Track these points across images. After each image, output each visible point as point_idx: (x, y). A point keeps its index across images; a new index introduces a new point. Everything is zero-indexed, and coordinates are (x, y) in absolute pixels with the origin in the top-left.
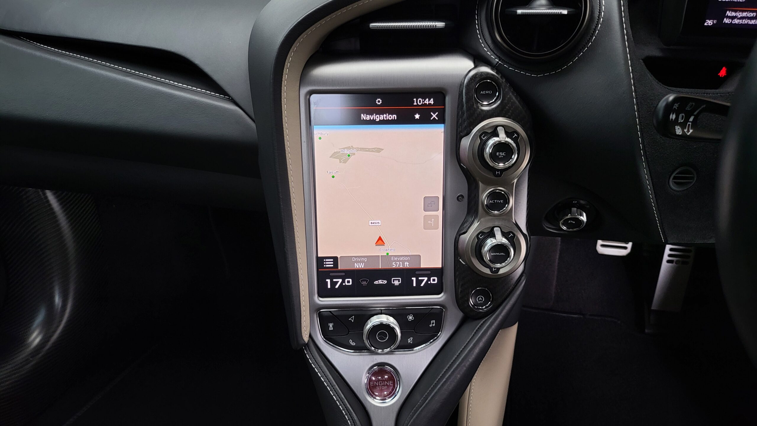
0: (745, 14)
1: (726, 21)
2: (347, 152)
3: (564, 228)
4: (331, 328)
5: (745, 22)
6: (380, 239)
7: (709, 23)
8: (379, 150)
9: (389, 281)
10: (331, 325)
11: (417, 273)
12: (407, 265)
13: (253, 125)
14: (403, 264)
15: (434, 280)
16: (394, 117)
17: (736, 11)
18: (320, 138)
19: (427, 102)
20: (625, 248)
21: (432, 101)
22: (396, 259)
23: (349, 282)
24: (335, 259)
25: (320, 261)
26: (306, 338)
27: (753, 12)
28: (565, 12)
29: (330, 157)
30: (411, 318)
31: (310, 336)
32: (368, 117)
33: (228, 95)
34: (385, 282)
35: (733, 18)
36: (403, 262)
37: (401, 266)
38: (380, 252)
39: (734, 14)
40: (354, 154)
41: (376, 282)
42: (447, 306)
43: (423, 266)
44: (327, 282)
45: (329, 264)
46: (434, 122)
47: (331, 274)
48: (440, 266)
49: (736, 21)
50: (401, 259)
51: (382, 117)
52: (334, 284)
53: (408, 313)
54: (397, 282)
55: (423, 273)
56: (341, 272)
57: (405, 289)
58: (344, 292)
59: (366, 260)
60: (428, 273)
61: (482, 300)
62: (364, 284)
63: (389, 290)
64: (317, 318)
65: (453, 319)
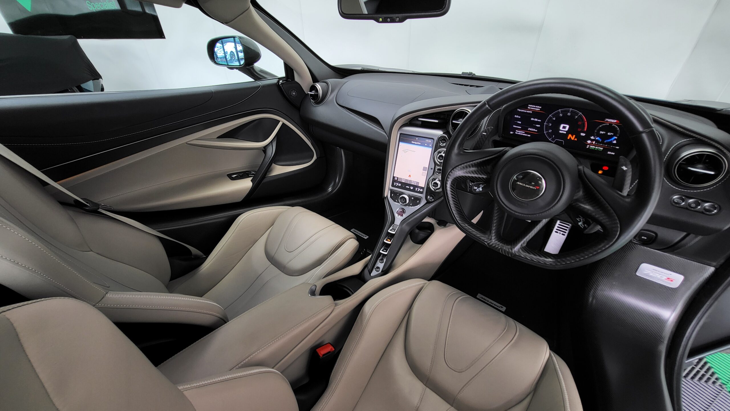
0: (521, 132)
1: (516, 133)
2: (406, 150)
4: (392, 195)
5: (522, 134)
6: (410, 175)
7: (511, 133)
8: (415, 152)
10: (393, 195)
11: (417, 187)
12: (415, 184)
13: (388, 138)
15: (421, 190)
16: (420, 144)
17: (519, 131)
18: (400, 145)
19: (429, 141)
21: (430, 141)
22: (413, 182)
23: (400, 185)
24: (398, 178)
25: (394, 177)
26: (386, 196)
27: (524, 132)
30: (413, 198)
31: (387, 196)
32: (414, 143)
33: (384, 130)
34: (409, 187)
35: (518, 132)
36: (415, 183)
38: (409, 179)
39: (518, 131)
41: (406, 187)
42: (422, 197)
43: (419, 186)
45: (396, 179)
46: (430, 147)
47: (396, 181)
48: (423, 186)
49: (519, 134)
51: (417, 143)
52: (396, 184)
53: (412, 196)
54: (412, 188)
55: (419, 187)
56: (398, 181)
57: (413, 190)
58: (398, 187)
59: (405, 180)
60: (420, 188)
61: (431, 198)
62: (404, 186)
63: (409, 190)
64: (390, 191)
65: (424, 202)
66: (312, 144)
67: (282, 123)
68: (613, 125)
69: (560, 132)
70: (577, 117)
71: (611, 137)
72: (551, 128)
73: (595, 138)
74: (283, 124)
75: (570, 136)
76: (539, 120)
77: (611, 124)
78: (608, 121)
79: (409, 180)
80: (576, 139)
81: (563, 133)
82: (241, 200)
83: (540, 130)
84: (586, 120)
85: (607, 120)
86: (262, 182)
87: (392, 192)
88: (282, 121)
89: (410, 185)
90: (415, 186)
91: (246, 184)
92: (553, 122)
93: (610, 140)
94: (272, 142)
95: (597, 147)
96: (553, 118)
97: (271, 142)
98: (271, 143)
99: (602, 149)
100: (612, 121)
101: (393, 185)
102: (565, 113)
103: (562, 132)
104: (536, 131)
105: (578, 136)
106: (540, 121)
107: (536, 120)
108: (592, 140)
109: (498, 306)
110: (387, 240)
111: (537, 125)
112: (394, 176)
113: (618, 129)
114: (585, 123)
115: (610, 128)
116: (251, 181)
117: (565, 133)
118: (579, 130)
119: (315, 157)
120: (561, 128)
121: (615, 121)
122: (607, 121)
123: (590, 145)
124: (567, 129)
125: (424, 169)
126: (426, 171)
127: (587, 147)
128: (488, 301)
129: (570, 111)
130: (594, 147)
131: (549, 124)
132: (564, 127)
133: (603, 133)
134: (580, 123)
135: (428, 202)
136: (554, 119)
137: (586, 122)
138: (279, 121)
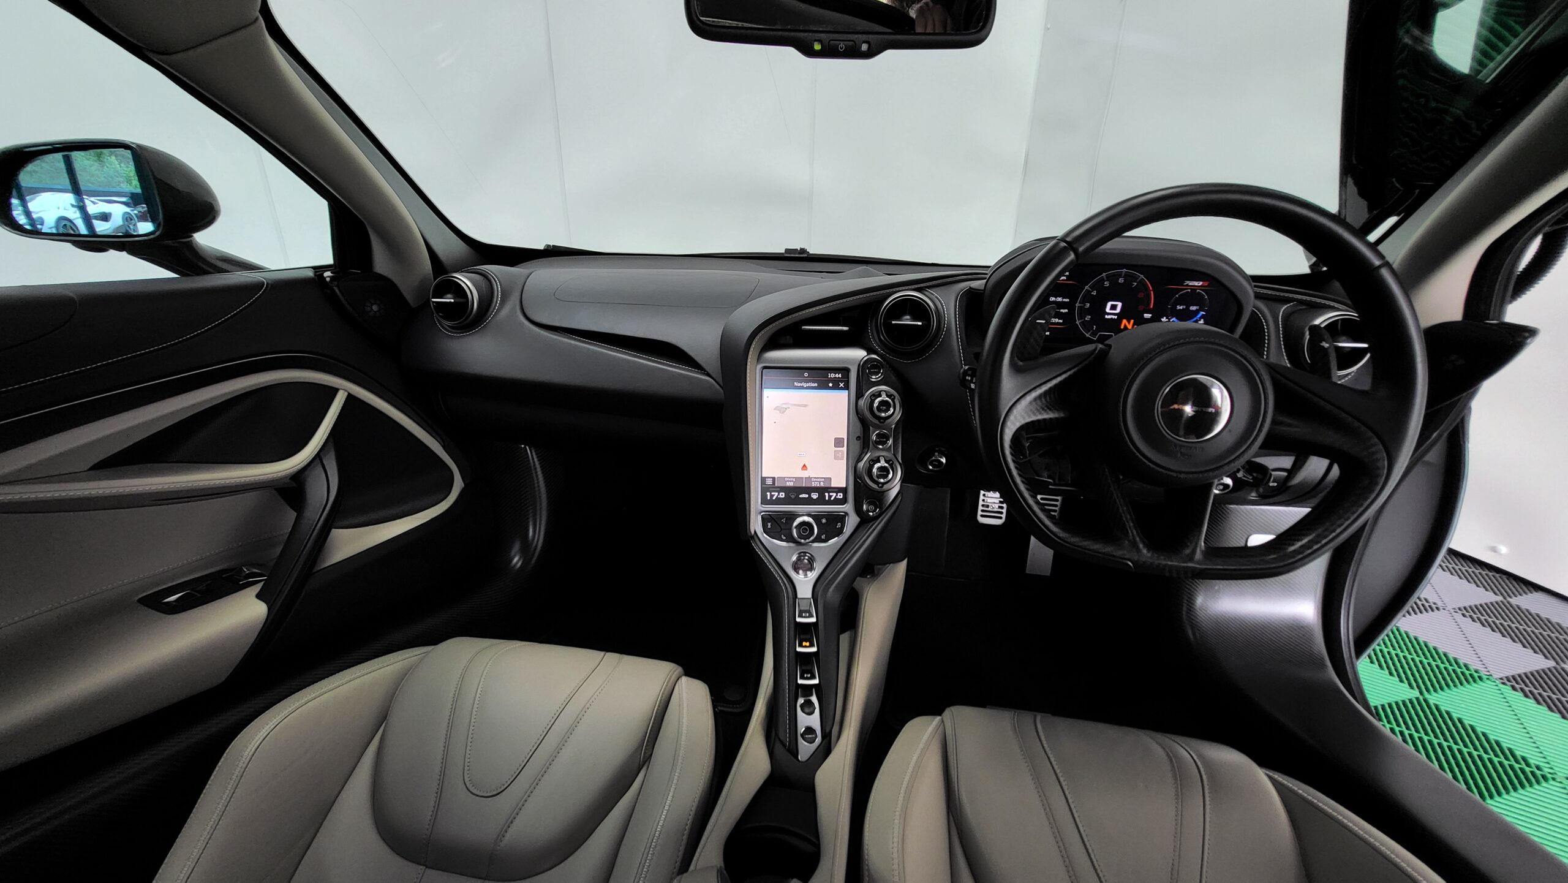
2: (785, 406)
3: (931, 467)
4: (769, 527)
6: (804, 466)
8: (805, 406)
9: (810, 496)
10: (769, 524)
11: (829, 490)
12: (822, 484)
14: (820, 484)
15: (840, 496)
16: (816, 385)
18: (768, 397)
19: (837, 376)
20: (1001, 518)
21: (840, 376)
22: (815, 480)
23: (782, 495)
24: (774, 479)
25: (764, 480)
26: (753, 532)
28: (920, 323)
29: (775, 409)
30: (824, 521)
32: (799, 384)
33: (705, 370)
34: (807, 496)
36: (820, 482)
37: (818, 485)
38: (805, 474)
40: (789, 408)
41: (800, 496)
42: (848, 512)
43: (832, 486)
44: (767, 495)
45: (769, 482)
46: (842, 389)
47: (771, 489)
48: (845, 486)
50: (818, 480)
51: (808, 385)
53: (823, 516)
54: (815, 496)
55: (833, 490)
57: (821, 501)
58: (779, 501)
59: (794, 480)
60: (836, 490)
62: (793, 496)
63: (809, 501)
65: (852, 521)
66: (444, 447)
67: (346, 394)
68: (1198, 291)
69: (1106, 317)
70: (1136, 284)
72: (1088, 312)
74: (351, 399)
75: (1125, 321)
76: (1064, 300)
78: (1190, 284)
79: (804, 477)
81: (1112, 318)
83: (1068, 318)
84: (1151, 289)
85: (1188, 282)
88: (345, 388)
89: (809, 490)
90: (822, 491)
92: (1092, 300)
94: (321, 454)
96: (1092, 292)
97: (318, 457)
98: (318, 460)
100: (1196, 284)
102: (1113, 279)
104: (1061, 321)
106: (1067, 300)
107: (1060, 299)
110: (801, 645)
111: (1062, 311)
112: (763, 476)
113: (1206, 297)
114: (1150, 293)
115: (1193, 297)
117: (1116, 317)
118: (1141, 308)
119: (458, 484)
120: (1108, 310)
121: (1201, 283)
122: (1187, 285)
124: (1118, 310)
125: (838, 442)
126: (843, 447)
129: (1123, 275)
131: (1085, 305)
132: (1114, 307)
133: (1181, 308)
134: (1141, 295)
135: (865, 521)
136: (1094, 293)
137: (1152, 292)
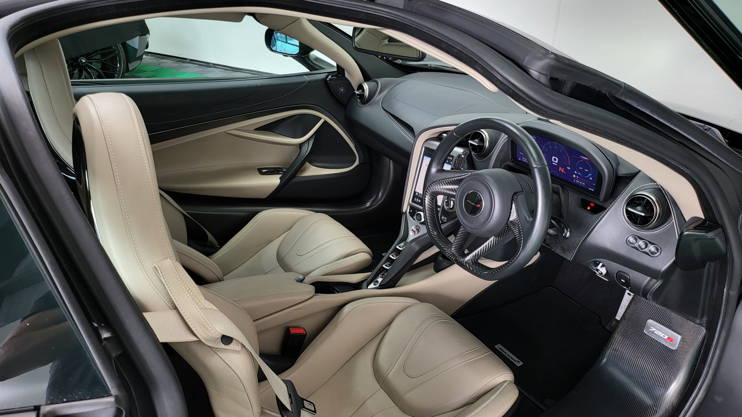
31: (406, 211)
52: (416, 200)
56: (419, 197)
61: (446, 218)
64: (409, 207)
71: (587, 173)
73: (578, 173)
77: (585, 160)
80: (565, 172)
82: (266, 197)
86: (291, 182)
87: (412, 208)
91: (275, 181)
93: (588, 176)
95: (580, 182)
99: (584, 184)
101: (413, 201)
103: (554, 164)
105: (565, 169)
108: (576, 175)
109: (514, 360)
116: (280, 178)
123: (576, 180)
127: (574, 181)
128: (506, 353)
130: (578, 181)
138: (321, 118)
